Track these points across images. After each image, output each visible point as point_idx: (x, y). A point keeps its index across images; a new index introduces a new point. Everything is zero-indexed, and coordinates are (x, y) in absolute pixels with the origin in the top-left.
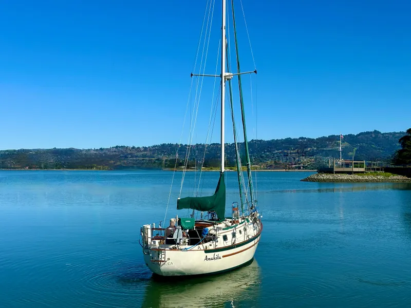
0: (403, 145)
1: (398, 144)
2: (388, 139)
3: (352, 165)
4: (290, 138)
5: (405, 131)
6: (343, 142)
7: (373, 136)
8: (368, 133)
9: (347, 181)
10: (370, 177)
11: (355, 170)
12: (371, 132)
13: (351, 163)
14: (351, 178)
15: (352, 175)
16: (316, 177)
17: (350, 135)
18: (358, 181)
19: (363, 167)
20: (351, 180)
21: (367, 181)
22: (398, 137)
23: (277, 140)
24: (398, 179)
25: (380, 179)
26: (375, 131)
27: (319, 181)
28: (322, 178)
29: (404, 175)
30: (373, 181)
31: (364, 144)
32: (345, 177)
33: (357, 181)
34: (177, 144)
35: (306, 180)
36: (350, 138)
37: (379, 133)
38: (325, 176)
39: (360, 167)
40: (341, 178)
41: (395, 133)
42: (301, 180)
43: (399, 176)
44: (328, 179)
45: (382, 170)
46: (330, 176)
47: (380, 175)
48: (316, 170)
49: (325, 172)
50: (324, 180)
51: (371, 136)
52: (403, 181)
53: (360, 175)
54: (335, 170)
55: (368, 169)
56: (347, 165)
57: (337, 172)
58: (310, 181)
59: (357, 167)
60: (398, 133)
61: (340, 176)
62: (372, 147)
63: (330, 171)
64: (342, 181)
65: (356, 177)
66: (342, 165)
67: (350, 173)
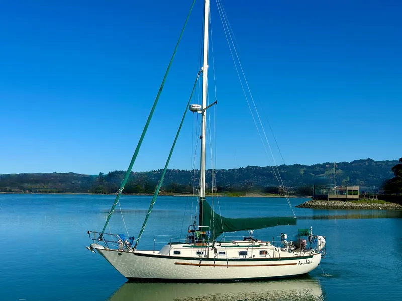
0: (397, 173)
1: (391, 172)
2: (381, 167)
3: (346, 192)
4: (285, 165)
5: (398, 159)
6: (337, 169)
7: (367, 163)
8: (361, 161)
9: (342, 208)
10: (365, 205)
11: (349, 197)
12: (365, 160)
13: (345, 190)
14: (345, 205)
15: (346, 202)
16: (310, 204)
17: (344, 163)
18: (352, 208)
19: (357, 194)
20: (345, 207)
21: (361, 208)
22: (391, 165)
24: (392, 207)
25: (373, 207)
26: (369, 159)
27: (313, 207)
28: (317, 204)
29: (397, 203)
30: (367, 208)
31: (358, 172)
32: (340, 204)
34: (174, 169)
35: (300, 206)
36: (343, 166)
37: (372, 160)
38: (319, 203)
39: (354, 194)
40: (335, 205)
41: (388, 161)
42: (296, 207)
43: (393, 204)
44: (322, 206)
45: (375, 198)
46: (325, 203)
47: (374, 202)
48: (312, 196)
49: (319, 199)
50: (319, 207)
51: (365, 164)
52: (397, 209)
53: (354, 202)
54: (330, 196)
55: (361, 197)
56: (342, 192)
57: (331, 199)
58: (305, 207)
59: (351, 194)
60: (391, 161)
61: (334, 203)
63: (324, 198)
64: (336, 207)
65: (350, 204)
66: (336, 192)
67: (344, 200)
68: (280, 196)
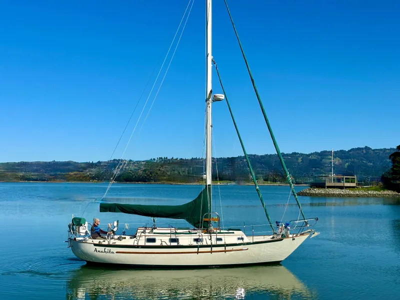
0: (394, 161)
1: (389, 160)
2: (379, 155)
3: (343, 180)
5: (395, 148)
6: (335, 157)
7: (364, 151)
8: (359, 149)
9: (339, 196)
10: (361, 192)
11: (347, 184)
12: (362, 148)
13: (343, 178)
14: (342, 193)
15: (343, 190)
16: (308, 192)
17: (342, 151)
18: (350, 196)
19: (354, 182)
20: (342, 195)
21: (358, 196)
22: (388, 153)
23: (271, 155)
24: (389, 195)
25: (370, 194)
26: (366, 147)
27: (311, 195)
28: (314, 192)
29: (394, 191)
30: (363, 196)
31: (356, 160)
32: (337, 191)
33: (348, 195)
35: (298, 194)
36: (341, 154)
37: (370, 149)
38: (317, 191)
39: (351, 182)
40: (332, 193)
41: (385, 149)
43: (390, 191)
44: (320, 194)
46: (322, 191)
47: (371, 190)
48: (308, 185)
49: (317, 187)
50: (316, 195)
51: (363, 152)
52: (393, 196)
53: (352, 190)
54: (327, 184)
55: (359, 184)
56: (339, 180)
57: (329, 187)
58: (302, 195)
59: (349, 182)
60: (388, 149)
61: (331, 191)
62: (363, 162)
63: (322, 185)
64: (333, 195)
65: (348, 191)
66: (334, 180)
67: (341, 188)
68: (277, 185)
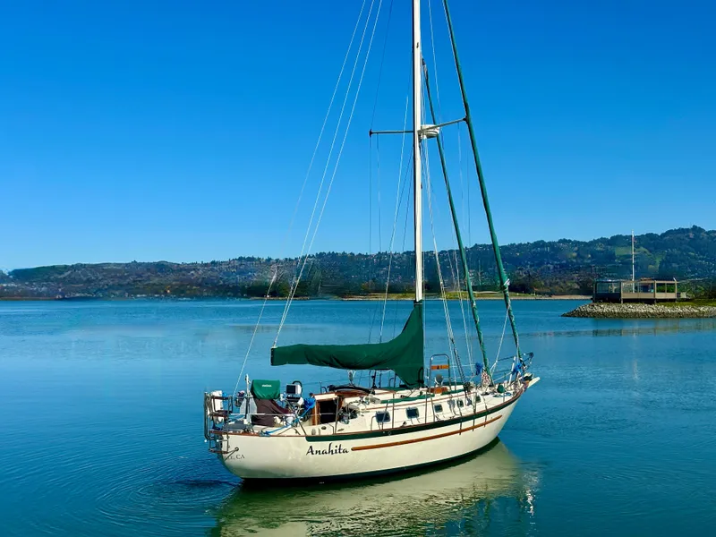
3: (653, 288)
4: (542, 241)
6: (637, 247)
7: (692, 235)
8: (682, 231)
9: (645, 316)
10: (687, 310)
11: (660, 296)
12: (688, 230)
13: (652, 284)
14: (652, 311)
15: (653, 306)
16: (589, 310)
17: (650, 236)
18: (665, 316)
19: (673, 292)
20: (652, 314)
21: (680, 316)
23: (520, 244)
25: (703, 313)
26: (695, 227)
27: (595, 316)
28: (600, 310)
30: (691, 316)
31: (675, 251)
32: (642, 308)
33: (662, 315)
35: (571, 315)
36: (649, 241)
37: (701, 230)
38: (605, 308)
39: (668, 292)
40: (634, 311)
42: (563, 315)
44: (610, 313)
46: (614, 308)
47: (704, 305)
48: (589, 297)
49: (605, 301)
50: (604, 315)
51: (688, 236)
53: (668, 306)
54: (624, 296)
56: (645, 288)
57: (627, 301)
58: (579, 316)
59: (663, 291)
61: (632, 308)
62: (689, 255)
63: (614, 298)
64: (636, 316)
65: (661, 308)
66: (636, 288)
67: (650, 302)
68: (533, 298)
